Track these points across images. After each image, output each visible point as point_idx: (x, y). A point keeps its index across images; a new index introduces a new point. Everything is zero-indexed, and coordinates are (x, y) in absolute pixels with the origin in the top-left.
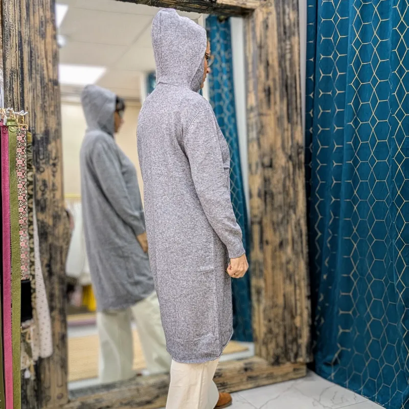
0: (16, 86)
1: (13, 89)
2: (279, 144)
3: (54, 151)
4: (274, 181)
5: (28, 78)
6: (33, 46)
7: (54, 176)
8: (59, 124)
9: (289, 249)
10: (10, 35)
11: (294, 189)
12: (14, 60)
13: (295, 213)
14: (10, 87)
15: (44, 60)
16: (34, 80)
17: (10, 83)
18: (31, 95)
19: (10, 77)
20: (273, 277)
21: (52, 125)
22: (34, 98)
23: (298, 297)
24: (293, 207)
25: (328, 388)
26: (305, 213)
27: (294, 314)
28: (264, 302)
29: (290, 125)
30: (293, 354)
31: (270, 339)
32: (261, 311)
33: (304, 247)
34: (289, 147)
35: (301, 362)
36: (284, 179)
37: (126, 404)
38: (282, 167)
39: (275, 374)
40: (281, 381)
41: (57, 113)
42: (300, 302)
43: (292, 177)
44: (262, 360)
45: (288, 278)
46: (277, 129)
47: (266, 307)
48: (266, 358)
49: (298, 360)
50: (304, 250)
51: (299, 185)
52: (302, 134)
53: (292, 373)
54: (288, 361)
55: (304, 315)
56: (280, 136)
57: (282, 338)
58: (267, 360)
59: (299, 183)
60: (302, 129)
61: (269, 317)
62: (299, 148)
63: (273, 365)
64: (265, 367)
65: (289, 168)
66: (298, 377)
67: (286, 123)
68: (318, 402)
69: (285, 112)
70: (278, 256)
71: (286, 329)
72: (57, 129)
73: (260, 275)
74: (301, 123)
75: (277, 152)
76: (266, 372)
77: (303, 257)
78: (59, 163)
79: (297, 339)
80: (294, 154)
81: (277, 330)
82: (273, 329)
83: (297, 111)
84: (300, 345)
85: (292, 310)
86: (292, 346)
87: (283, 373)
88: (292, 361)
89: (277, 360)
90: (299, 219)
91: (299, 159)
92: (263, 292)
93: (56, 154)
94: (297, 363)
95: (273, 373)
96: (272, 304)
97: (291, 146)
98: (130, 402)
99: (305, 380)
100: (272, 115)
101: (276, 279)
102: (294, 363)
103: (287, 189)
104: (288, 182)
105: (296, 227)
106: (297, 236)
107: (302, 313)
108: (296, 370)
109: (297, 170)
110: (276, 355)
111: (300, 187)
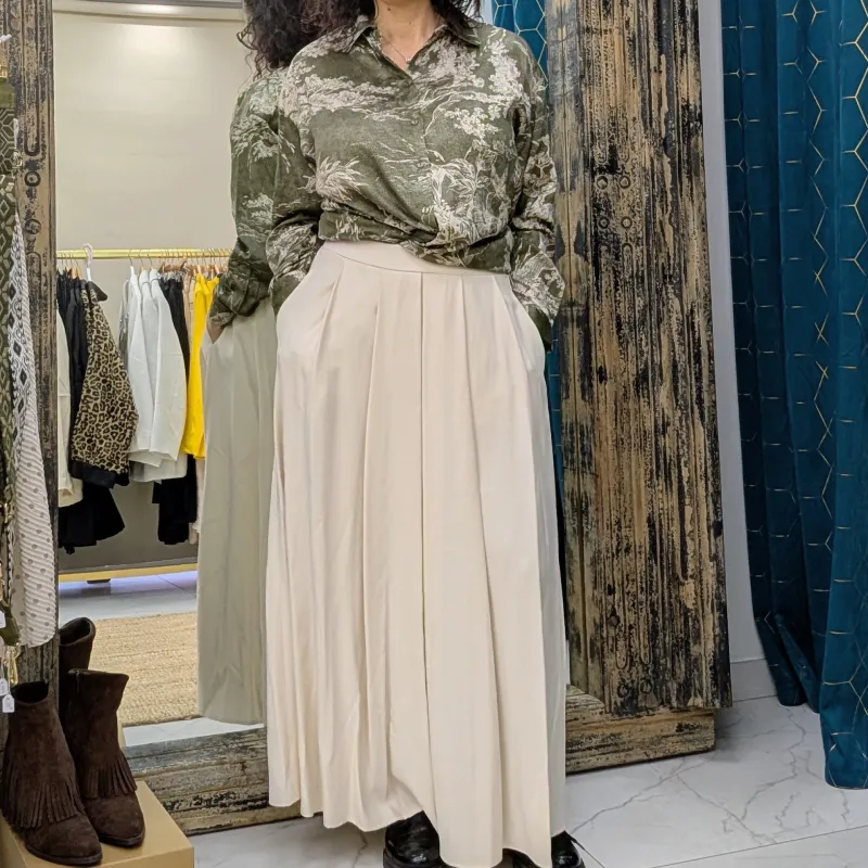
2: (635, 109)
3: (33, 131)
4: (622, 208)
7: (30, 194)
8: (47, 61)
9: (663, 395)
11: (676, 231)
13: (680, 297)
20: (619, 468)
21: (30, 63)
23: (688, 528)
24: (672, 276)
25: (772, 784)
26: (706, 297)
27: (679, 571)
28: (592, 535)
29: (663, 57)
30: (675, 686)
31: (610, 642)
32: (587, 561)
33: (705, 388)
34: (663, 117)
35: (697, 708)
36: (648, 203)
37: (210, 800)
38: (644, 169)
39: (625, 738)
40: (646, 758)
41: (42, 35)
42: (693, 539)
43: (670, 196)
44: (589, 697)
45: (662, 473)
46: (630, 68)
47: (600, 552)
48: (599, 693)
49: (690, 703)
50: (705, 396)
51: (691, 219)
52: (699, 81)
53: (675, 739)
54: (662, 703)
55: (705, 579)
56: (638, 88)
57: (644, 640)
58: (602, 699)
59: (690, 213)
60: (698, 69)
61: (610, 582)
62: (690, 121)
63: (619, 712)
64: (597, 717)
65: (662, 173)
66: (693, 748)
67: (654, 52)
68: (738, 820)
69: (651, 23)
70: (632, 413)
71: (655, 613)
72: (43, 77)
73: (583, 463)
74: (698, 54)
75: (631, 131)
76: (600, 732)
77: (702, 417)
78: (46, 161)
79: (687, 643)
80: (674, 136)
81: (631, 617)
82: (620, 613)
83: (684, 22)
84: (696, 660)
85: (673, 563)
86: (673, 665)
87: (647, 737)
88: (675, 704)
89: (632, 698)
90: (692, 311)
91: (689, 149)
92: (591, 509)
93: (37, 139)
94: (687, 710)
95: (619, 734)
96: (615, 543)
97: (667, 115)
98: (222, 798)
99: (713, 759)
100: (616, 31)
101: (626, 475)
102: (680, 711)
103: (658, 230)
104: (658, 210)
105: (681, 333)
106: (684, 357)
107: (700, 573)
108: (686, 731)
109: (685, 180)
110: (626, 687)
111: (693, 226)
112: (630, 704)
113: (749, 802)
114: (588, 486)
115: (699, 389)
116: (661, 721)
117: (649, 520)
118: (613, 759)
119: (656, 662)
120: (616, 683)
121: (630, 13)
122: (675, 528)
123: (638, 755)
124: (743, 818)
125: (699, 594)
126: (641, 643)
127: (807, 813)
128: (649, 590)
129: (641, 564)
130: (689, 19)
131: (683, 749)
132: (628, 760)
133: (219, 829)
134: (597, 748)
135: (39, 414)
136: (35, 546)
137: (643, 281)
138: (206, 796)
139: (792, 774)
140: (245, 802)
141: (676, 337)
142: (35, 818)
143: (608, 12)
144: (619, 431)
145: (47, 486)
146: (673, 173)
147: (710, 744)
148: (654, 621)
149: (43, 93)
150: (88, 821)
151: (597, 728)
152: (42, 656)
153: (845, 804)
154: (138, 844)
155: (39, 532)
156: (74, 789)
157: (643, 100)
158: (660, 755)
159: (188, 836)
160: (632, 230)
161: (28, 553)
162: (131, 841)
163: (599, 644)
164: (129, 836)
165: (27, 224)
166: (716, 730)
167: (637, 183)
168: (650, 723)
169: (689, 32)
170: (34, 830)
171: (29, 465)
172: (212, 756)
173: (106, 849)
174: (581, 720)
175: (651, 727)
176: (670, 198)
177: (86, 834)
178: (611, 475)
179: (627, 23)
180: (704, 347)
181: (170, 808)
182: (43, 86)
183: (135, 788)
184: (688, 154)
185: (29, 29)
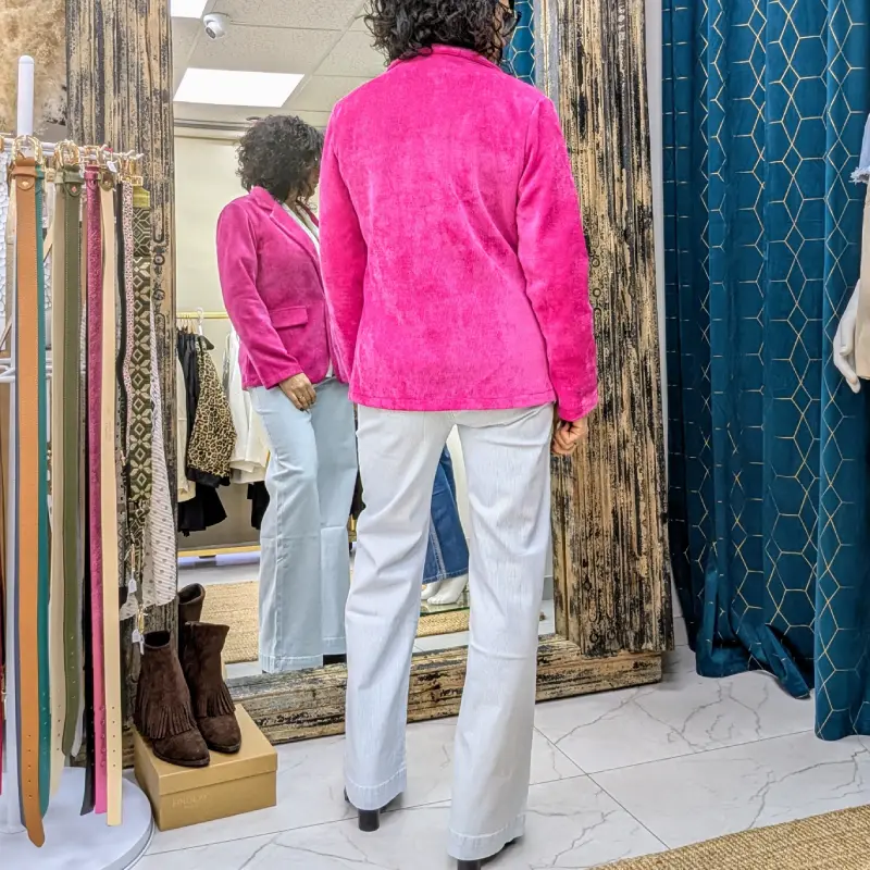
0: (89, 103)
1: (82, 108)
2: (603, 209)
3: (160, 224)
5: (112, 88)
6: (123, 29)
8: (170, 173)
9: (624, 419)
10: (79, 9)
11: (634, 298)
12: (85, 55)
13: (636, 347)
14: (77, 106)
15: (145, 55)
16: (124, 93)
17: (77, 98)
18: (118, 119)
19: (77, 87)
21: (158, 176)
22: (123, 125)
23: (642, 517)
24: (631, 332)
25: (703, 707)
26: (655, 347)
27: (636, 550)
28: (572, 524)
29: (624, 170)
30: (633, 634)
31: (585, 601)
32: (567, 543)
33: (655, 415)
34: (624, 214)
35: (650, 651)
36: (613, 278)
37: (289, 719)
38: (610, 253)
39: (595, 672)
40: (610, 687)
41: (167, 153)
42: (646, 527)
43: (628, 272)
44: (570, 643)
45: (623, 477)
46: (599, 178)
47: (577, 535)
48: (577, 639)
49: (643, 647)
50: (655, 421)
51: (644, 289)
52: (650, 188)
53: (632, 673)
54: (623, 647)
55: (654, 554)
56: (606, 193)
57: (610, 600)
58: (579, 644)
59: (644, 285)
60: (650, 179)
61: (584, 557)
62: (643, 218)
63: (591, 653)
64: (575, 657)
65: (624, 257)
66: (646, 681)
67: (617, 167)
68: (680, 734)
69: (615, 145)
70: (601, 432)
71: (617, 580)
72: (167, 184)
73: (565, 470)
74: (650, 168)
75: (600, 224)
76: (577, 668)
77: (653, 436)
78: (169, 247)
79: (641, 603)
80: (632, 228)
81: (600, 584)
82: (592, 581)
83: (639, 144)
84: (648, 615)
85: (631, 544)
86: (631, 618)
87: (612, 671)
88: (632, 647)
89: (600, 644)
90: (645, 359)
91: (643, 238)
92: (571, 503)
93: (163, 230)
94: (641, 652)
95: (592, 670)
96: (588, 529)
97: (627, 213)
98: (298, 717)
99: (660, 689)
100: (589, 152)
101: (597, 479)
102: (636, 652)
103: (620, 298)
104: (620, 283)
105: (637, 374)
106: (640, 392)
107: (651, 550)
108: (641, 667)
109: (640, 261)
110: (597, 635)
111: (646, 295)
112: (599, 648)
113: (687, 720)
114: (569, 488)
115: (651, 415)
116: (622, 660)
117: (613, 512)
118: (587, 688)
119: (618, 617)
120: (589, 632)
121: (599, 138)
122: (633, 519)
123: (605, 685)
124: (683, 731)
125: (650, 566)
126: (607, 602)
127: (730, 729)
128: (614, 563)
129: (608, 543)
130: (643, 142)
131: (639, 682)
132: (598, 689)
133: (296, 740)
134: (575, 680)
135: (164, 433)
136: (161, 531)
137: (609, 336)
138: (286, 715)
139: (718, 700)
140: (315, 720)
141: (633, 377)
142: (160, 732)
143: (584, 137)
144: (591, 446)
145: (170, 487)
146: (631, 255)
147: (658, 677)
148: (617, 586)
149: (167, 196)
150: (199, 733)
151: (574, 665)
152: (166, 612)
153: (758, 722)
154: (235, 752)
155: (164, 520)
156: (189, 710)
157: (609, 202)
158: (621, 685)
159: (273, 745)
160: (601, 298)
161: (155, 537)
162: (231, 748)
163: (576, 604)
164: (230, 745)
165: (155, 293)
166: (663, 667)
167: (604, 263)
168: (612, 662)
169: (643, 153)
170: (160, 740)
171: (156, 471)
172: (291, 686)
173: (213, 755)
174: (562, 660)
175: (614, 664)
176: (629, 275)
177: (198, 743)
178: (586, 478)
179: (598, 145)
180: (654, 385)
181: (260, 724)
182: (167, 191)
183: (234, 709)
184: (643, 242)
185: (157, 149)
